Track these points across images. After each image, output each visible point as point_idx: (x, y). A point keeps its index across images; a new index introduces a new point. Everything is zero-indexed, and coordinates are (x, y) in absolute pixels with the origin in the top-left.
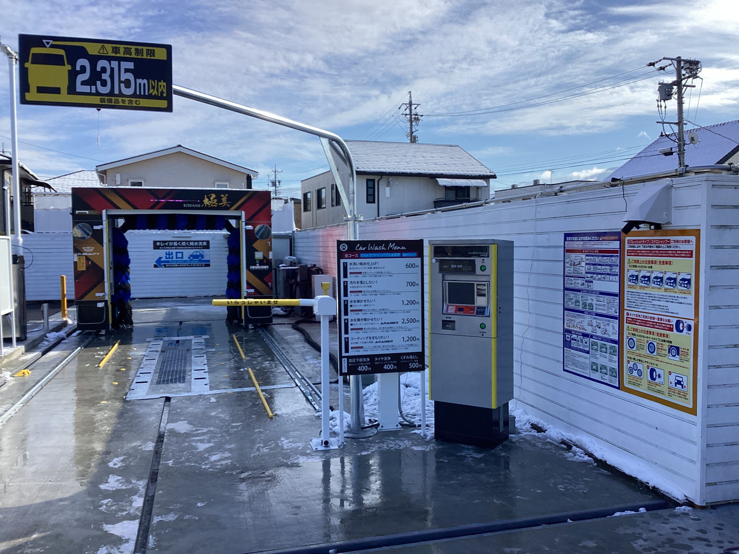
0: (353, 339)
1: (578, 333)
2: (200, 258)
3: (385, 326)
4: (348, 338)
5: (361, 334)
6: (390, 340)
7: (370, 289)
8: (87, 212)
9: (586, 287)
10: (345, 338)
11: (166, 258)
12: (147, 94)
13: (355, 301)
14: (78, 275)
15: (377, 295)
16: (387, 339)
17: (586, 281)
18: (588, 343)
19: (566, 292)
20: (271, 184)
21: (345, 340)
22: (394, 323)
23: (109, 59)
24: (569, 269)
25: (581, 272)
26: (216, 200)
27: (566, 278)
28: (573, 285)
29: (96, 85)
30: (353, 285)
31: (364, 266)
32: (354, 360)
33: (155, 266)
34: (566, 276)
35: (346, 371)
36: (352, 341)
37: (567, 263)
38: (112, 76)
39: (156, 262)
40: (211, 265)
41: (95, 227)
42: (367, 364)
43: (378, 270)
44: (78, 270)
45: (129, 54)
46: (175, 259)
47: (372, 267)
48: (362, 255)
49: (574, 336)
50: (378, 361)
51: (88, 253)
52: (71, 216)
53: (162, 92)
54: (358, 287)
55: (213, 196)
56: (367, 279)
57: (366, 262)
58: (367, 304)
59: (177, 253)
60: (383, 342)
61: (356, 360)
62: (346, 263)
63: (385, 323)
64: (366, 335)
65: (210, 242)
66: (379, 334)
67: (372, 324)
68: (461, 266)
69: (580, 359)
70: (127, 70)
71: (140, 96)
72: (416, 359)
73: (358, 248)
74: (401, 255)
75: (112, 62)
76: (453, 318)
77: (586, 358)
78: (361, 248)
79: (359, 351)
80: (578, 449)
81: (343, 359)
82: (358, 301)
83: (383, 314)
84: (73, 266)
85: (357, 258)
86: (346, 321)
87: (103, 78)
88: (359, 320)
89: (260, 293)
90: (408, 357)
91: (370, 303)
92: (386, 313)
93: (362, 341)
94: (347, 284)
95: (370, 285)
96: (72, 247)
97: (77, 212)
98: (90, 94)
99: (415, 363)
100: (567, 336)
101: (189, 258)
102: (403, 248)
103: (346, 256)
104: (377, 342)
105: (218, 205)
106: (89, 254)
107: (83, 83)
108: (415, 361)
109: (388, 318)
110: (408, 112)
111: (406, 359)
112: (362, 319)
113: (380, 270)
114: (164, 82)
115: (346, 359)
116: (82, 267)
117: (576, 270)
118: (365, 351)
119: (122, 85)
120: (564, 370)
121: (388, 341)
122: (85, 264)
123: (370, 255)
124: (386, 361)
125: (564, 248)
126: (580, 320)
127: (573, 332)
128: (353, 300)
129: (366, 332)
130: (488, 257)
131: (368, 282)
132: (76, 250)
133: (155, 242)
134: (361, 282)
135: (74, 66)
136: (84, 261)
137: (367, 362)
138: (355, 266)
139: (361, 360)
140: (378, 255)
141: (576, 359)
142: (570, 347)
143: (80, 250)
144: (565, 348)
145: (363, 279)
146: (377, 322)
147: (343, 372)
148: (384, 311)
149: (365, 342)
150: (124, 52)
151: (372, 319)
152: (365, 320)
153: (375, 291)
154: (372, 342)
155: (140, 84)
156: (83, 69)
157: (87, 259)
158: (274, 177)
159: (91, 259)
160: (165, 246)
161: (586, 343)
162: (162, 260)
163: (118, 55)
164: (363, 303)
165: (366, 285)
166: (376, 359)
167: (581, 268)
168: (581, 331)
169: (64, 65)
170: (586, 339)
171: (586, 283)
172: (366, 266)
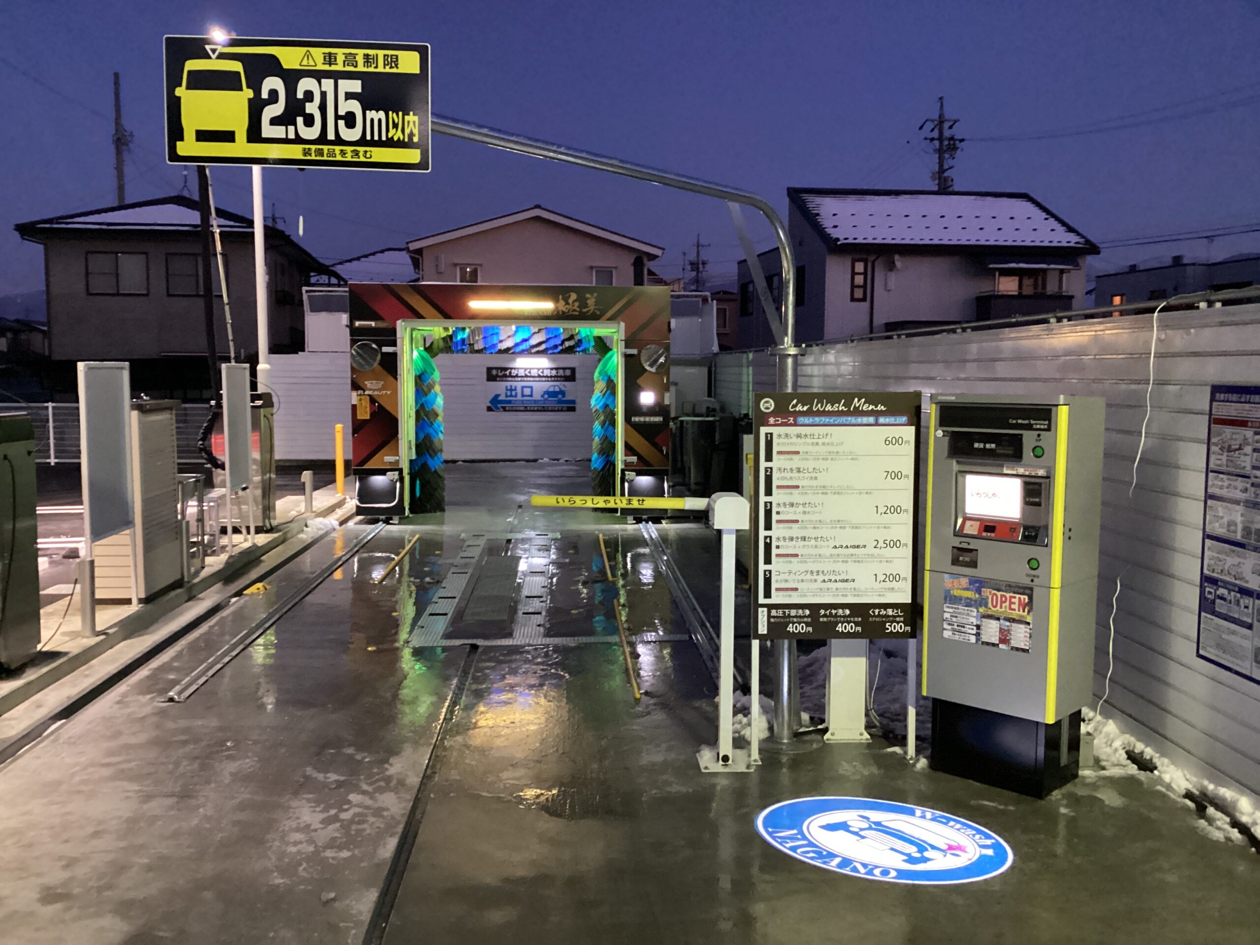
0: (779, 573)
1: (1231, 587)
2: (560, 396)
3: (839, 551)
4: (770, 572)
5: (795, 565)
6: (850, 578)
7: (814, 483)
8: (373, 324)
9: (1253, 495)
10: (765, 571)
11: (507, 396)
12: (384, 138)
13: (785, 504)
14: (357, 427)
15: (826, 493)
16: (843, 577)
17: (1253, 485)
18: (1251, 607)
19: (1209, 502)
20: (689, 267)
21: (765, 575)
22: (858, 547)
23: (318, 75)
24: (1219, 457)
25: (1243, 464)
26: (577, 304)
27: (1211, 474)
28: (1226, 490)
29: (295, 124)
30: (783, 475)
31: (803, 440)
32: (780, 612)
33: (489, 409)
34: (1212, 471)
35: (765, 632)
36: (779, 578)
37: (1215, 444)
38: (323, 108)
39: (491, 402)
40: (577, 408)
41: (385, 349)
42: (805, 619)
43: (830, 449)
44: (359, 417)
45: (353, 65)
46: (519, 397)
47: (820, 441)
48: (801, 420)
49: (1222, 591)
50: (825, 616)
51: (374, 390)
52: (348, 330)
53: (411, 135)
54: (791, 478)
55: (573, 296)
56: (811, 464)
57: (808, 433)
58: (807, 509)
59: (523, 387)
60: (836, 581)
61: (784, 613)
62: (771, 434)
63: (841, 547)
64: (803, 567)
65: (577, 371)
66: (827, 566)
67: (816, 547)
68: (993, 446)
69: (1232, 638)
70: (349, 96)
71: (373, 143)
72: (899, 616)
73: (795, 406)
74: (877, 420)
75: (323, 81)
76: (974, 544)
77: (1244, 637)
78: (799, 408)
79: (790, 596)
80: (1219, 815)
81: (760, 610)
82: (792, 505)
83: (838, 529)
84: (350, 411)
85: (791, 425)
86: (768, 540)
87: (308, 111)
88: (792, 539)
89: (647, 463)
90: (883, 612)
91: (814, 509)
92: (844, 528)
93: (797, 577)
94: (771, 472)
95: (814, 475)
96: (350, 382)
97: (357, 324)
98: (286, 141)
99: (898, 623)
100: (1207, 589)
101: (542, 396)
102: (881, 408)
103: (772, 420)
104: (824, 581)
105: (580, 312)
106: (376, 393)
107: (274, 121)
108: (898, 619)
109: (848, 537)
110: (936, 134)
111: (879, 615)
112: (797, 538)
113: (834, 449)
114: (414, 114)
115: (765, 609)
116: (364, 414)
117: (1232, 461)
118: (801, 596)
119: (341, 123)
120: (1200, 656)
121: (847, 581)
122: (368, 409)
123: (817, 420)
124: (840, 616)
125: (1210, 414)
126: (1236, 560)
127: (1219, 583)
128: (781, 502)
129: (805, 562)
130: (1049, 429)
131: (811, 470)
132: (355, 386)
133: (489, 370)
134: (799, 471)
135: (258, 91)
136: (366, 403)
137: (805, 617)
138: (786, 441)
139: (793, 612)
140: (832, 420)
141: (1224, 636)
142: (1214, 613)
143: (361, 385)
144: (1203, 614)
145: (802, 465)
146: (826, 543)
147: (760, 632)
148: (840, 524)
149: (802, 581)
150: (344, 62)
151: (816, 539)
152: (804, 539)
153: (824, 487)
154: (816, 581)
155: (372, 120)
156: (274, 96)
157: (372, 400)
158: (695, 255)
159: (378, 400)
160: (505, 376)
161: (1246, 607)
162: (500, 398)
163: (333, 68)
164: (801, 508)
165: (807, 475)
166: (822, 612)
167: (1243, 458)
168: (1237, 582)
169: (241, 89)
170: (1246, 601)
171: (1253, 489)
172: (809, 440)
